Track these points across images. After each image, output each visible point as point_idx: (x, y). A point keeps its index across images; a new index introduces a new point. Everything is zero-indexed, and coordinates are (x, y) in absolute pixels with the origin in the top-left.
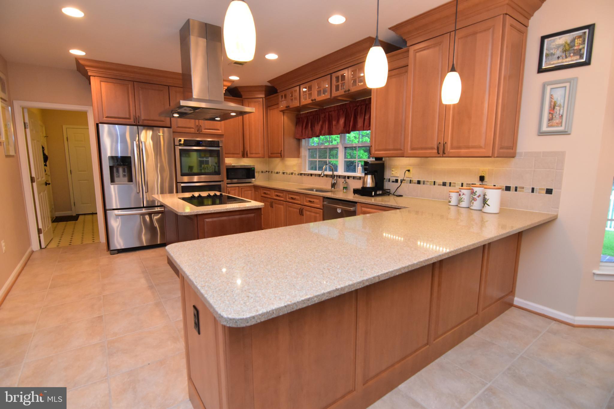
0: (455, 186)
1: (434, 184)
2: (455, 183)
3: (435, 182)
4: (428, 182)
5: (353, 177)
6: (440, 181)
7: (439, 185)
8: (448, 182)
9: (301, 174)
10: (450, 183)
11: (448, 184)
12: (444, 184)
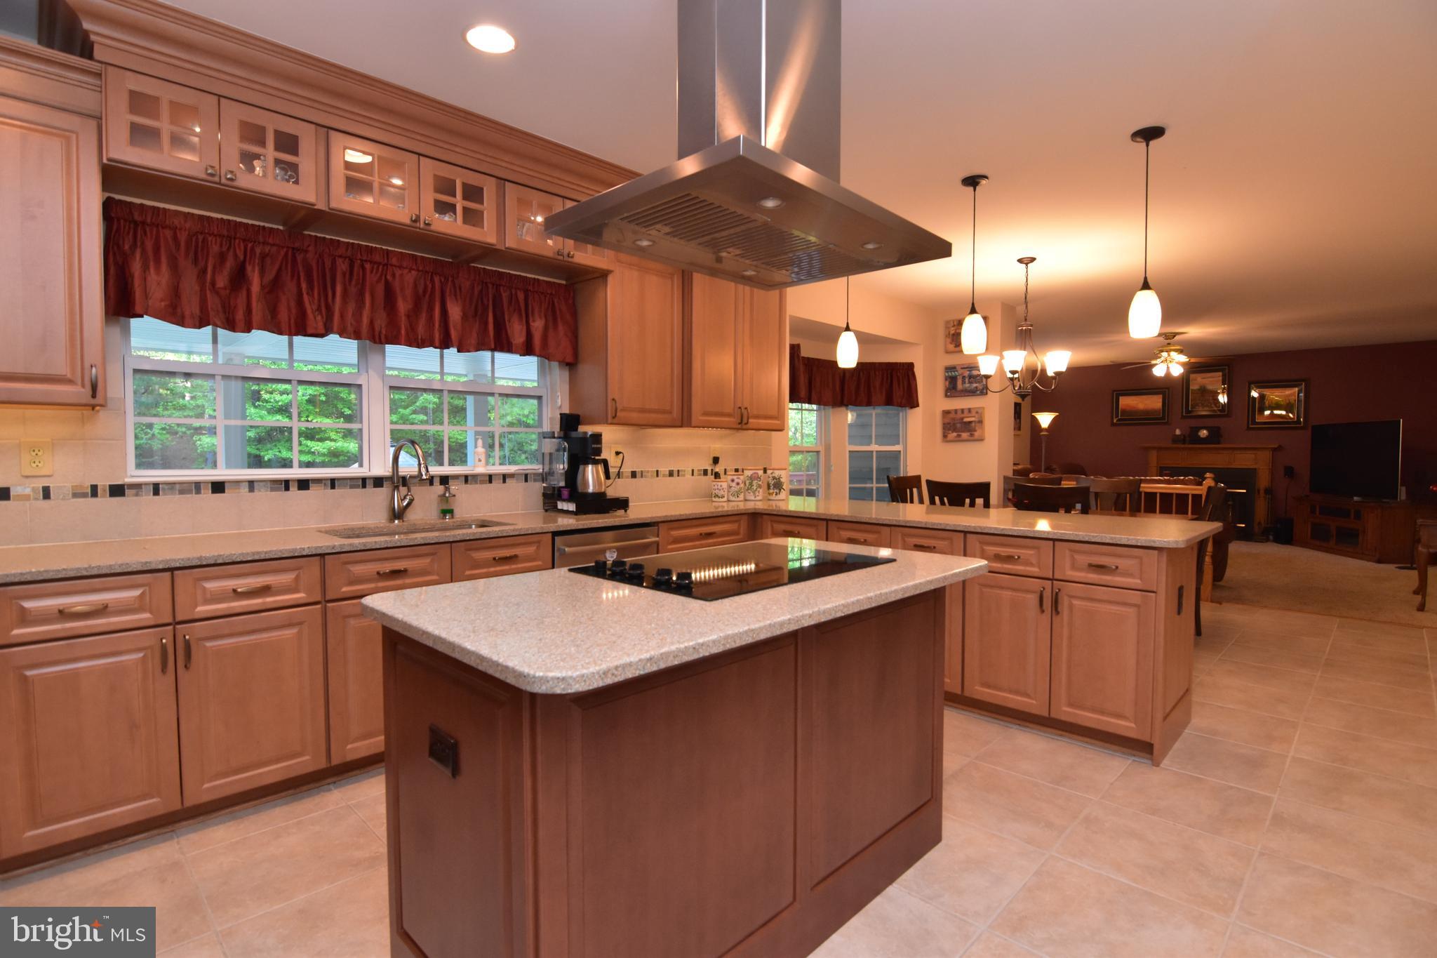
0: (684, 475)
1: (657, 476)
2: (684, 471)
3: (657, 471)
4: (648, 472)
5: (463, 478)
6: (664, 470)
7: (664, 476)
8: (675, 469)
9: (117, 491)
10: (678, 471)
11: (675, 474)
12: (671, 474)
